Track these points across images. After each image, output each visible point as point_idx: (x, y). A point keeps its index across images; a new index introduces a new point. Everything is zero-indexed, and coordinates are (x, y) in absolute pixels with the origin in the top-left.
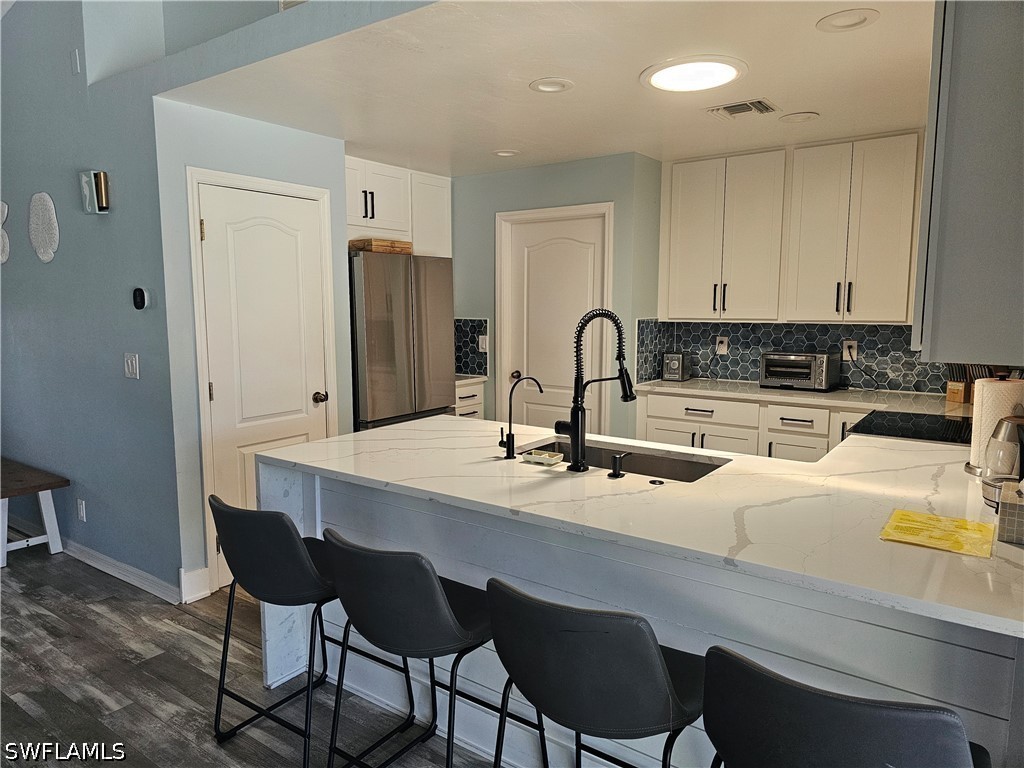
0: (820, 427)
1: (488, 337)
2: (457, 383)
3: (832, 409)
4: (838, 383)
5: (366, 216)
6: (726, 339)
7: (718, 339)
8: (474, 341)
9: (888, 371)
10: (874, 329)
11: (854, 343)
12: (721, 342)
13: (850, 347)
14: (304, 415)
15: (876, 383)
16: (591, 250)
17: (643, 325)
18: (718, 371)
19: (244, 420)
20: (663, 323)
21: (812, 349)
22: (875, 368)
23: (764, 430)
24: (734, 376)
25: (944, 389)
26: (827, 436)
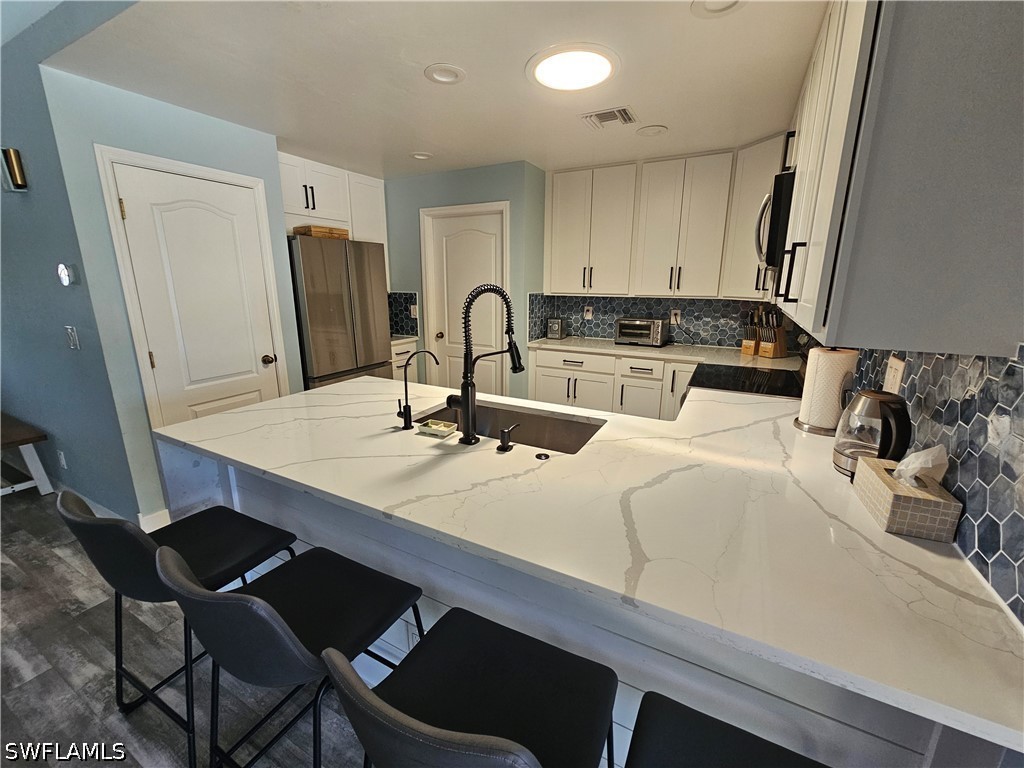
0: (657, 374)
1: (417, 307)
2: (392, 343)
3: (666, 361)
4: (667, 342)
5: (308, 207)
6: (591, 308)
7: (586, 308)
8: (407, 309)
9: (701, 332)
10: (693, 302)
11: (679, 312)
12: (588, 311)
13: (676, 315)
14: (255, 375)
15: (693, 340)
16: (493, 240)
17: (533, 298)
18: (584, 332)
19: (192, 382)
20: (547, 296)
21: (650, 316)
22: (692, 329)
23: (618, 376)
24: (596, 335)
25: (739, 344)
26: (662, 380)
